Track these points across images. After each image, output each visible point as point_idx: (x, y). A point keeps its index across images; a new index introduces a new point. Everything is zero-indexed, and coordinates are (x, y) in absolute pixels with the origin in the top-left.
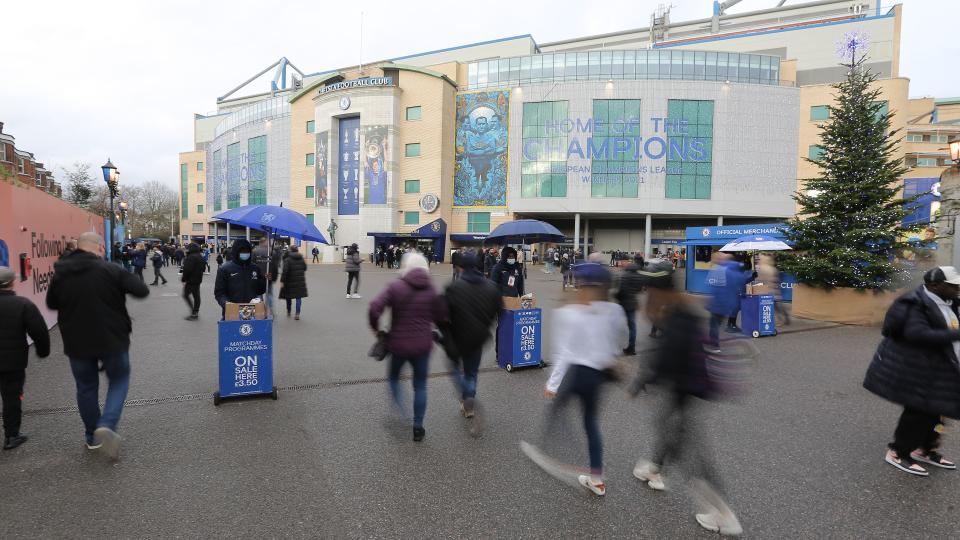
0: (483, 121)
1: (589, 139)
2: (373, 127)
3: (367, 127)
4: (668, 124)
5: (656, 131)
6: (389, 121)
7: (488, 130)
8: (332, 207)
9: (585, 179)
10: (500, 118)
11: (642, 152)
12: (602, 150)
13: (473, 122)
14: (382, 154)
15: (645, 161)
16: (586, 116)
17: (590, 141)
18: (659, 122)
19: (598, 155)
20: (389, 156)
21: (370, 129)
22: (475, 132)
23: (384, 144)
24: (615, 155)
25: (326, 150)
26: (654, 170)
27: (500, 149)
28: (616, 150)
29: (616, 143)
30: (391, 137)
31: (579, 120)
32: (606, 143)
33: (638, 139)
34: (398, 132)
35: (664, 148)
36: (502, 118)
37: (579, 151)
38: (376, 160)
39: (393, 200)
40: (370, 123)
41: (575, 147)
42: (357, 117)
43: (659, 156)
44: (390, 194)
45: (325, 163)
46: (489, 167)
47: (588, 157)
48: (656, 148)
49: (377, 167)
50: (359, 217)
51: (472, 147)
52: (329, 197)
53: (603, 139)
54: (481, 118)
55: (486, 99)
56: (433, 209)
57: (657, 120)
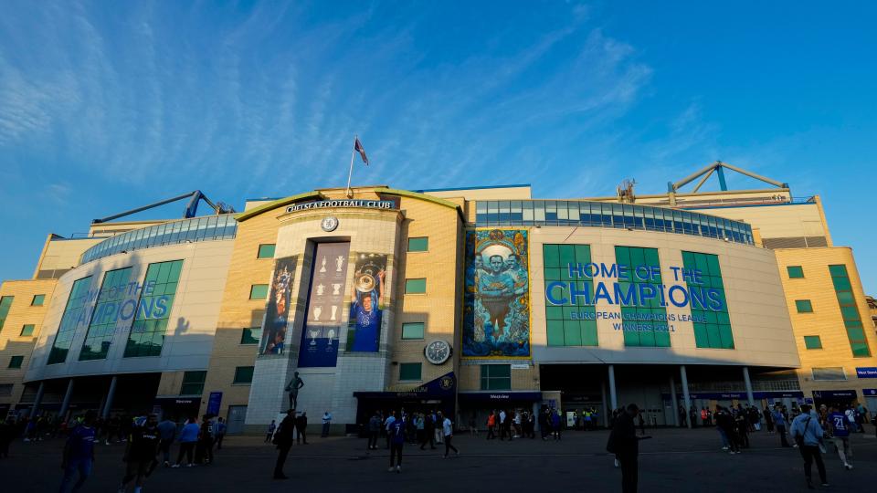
0: (499, 259)
1: (615, 285)
2: (367, 254)
3: (359, 254)
4: (685, 274)
5: (677, 279)
6: (389, 249)
7: (504, 269)
8: (291, 356)
9: (616, 327)
10: (518, 258)
11: (667, 299)
12: (629, 297)
13: (486, 260)
14: (377, 288)
15: (671, 309)
16: (610, 261)
17: (616, 286)
18: (678, 271)
19: (626, 302)
20: (387, 291)
21: (363, 256)
22: (489, 271)
23: (381, 277)
24: (643, 302)
25: (292, 280)
26: (681, 318)
27: (520, 291)
28: (642, 296)
29: (641, 290)
30: (390, 268)
31: (603, 265)
32: (632, 289)
33: (661, 286)
34: (400, 264)
35: (686, 297)
36: (520, 259)
37: (606, 296)
38: (368, 295)
39: (388, 347)
40: (363, 251)
41: (602, 292)
42: (346, 240)
43: (683, 305)
44: (384, 339)
45: (287, 297)
46: (507, 310)
47: (617, 303)
48: (679, 296)
49: (368, 305)
50: (336, 371)
51: (485, 287)
52: (288, 341)
53: (628, 285)
54: (496, 256)
55: (502, 237)
56: (443, 360)
57: (675, 269)
